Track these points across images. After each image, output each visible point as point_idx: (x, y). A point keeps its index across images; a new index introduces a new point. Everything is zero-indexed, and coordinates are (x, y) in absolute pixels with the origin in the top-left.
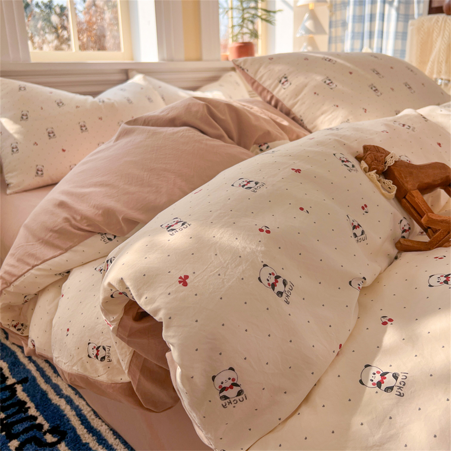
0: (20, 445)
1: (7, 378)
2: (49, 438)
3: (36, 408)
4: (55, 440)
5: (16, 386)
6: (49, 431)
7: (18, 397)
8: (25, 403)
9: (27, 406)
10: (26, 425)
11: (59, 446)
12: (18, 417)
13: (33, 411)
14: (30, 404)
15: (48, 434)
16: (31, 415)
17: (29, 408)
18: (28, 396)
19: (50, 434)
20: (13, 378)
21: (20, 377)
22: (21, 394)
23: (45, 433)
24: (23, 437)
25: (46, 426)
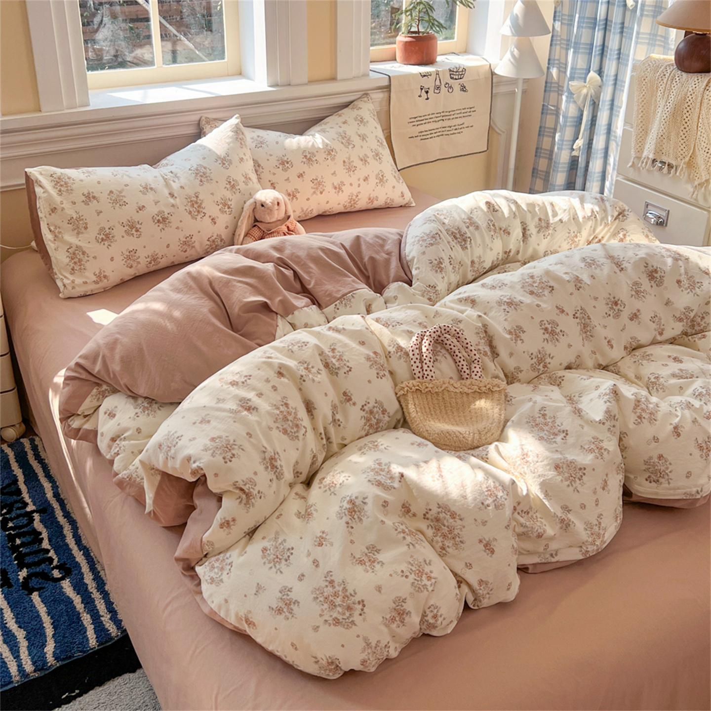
0: (27, 576)
3: (49, 541)
5: (35, 514)
7: (34, 526)
8: (40, 533)
9: (41, 537)
12: (32, 548)
13: (46, 545)
14: (45, 535)
16: (44, 549)
17: (43, 539)
18: (45, 528)
24: (32, 569)
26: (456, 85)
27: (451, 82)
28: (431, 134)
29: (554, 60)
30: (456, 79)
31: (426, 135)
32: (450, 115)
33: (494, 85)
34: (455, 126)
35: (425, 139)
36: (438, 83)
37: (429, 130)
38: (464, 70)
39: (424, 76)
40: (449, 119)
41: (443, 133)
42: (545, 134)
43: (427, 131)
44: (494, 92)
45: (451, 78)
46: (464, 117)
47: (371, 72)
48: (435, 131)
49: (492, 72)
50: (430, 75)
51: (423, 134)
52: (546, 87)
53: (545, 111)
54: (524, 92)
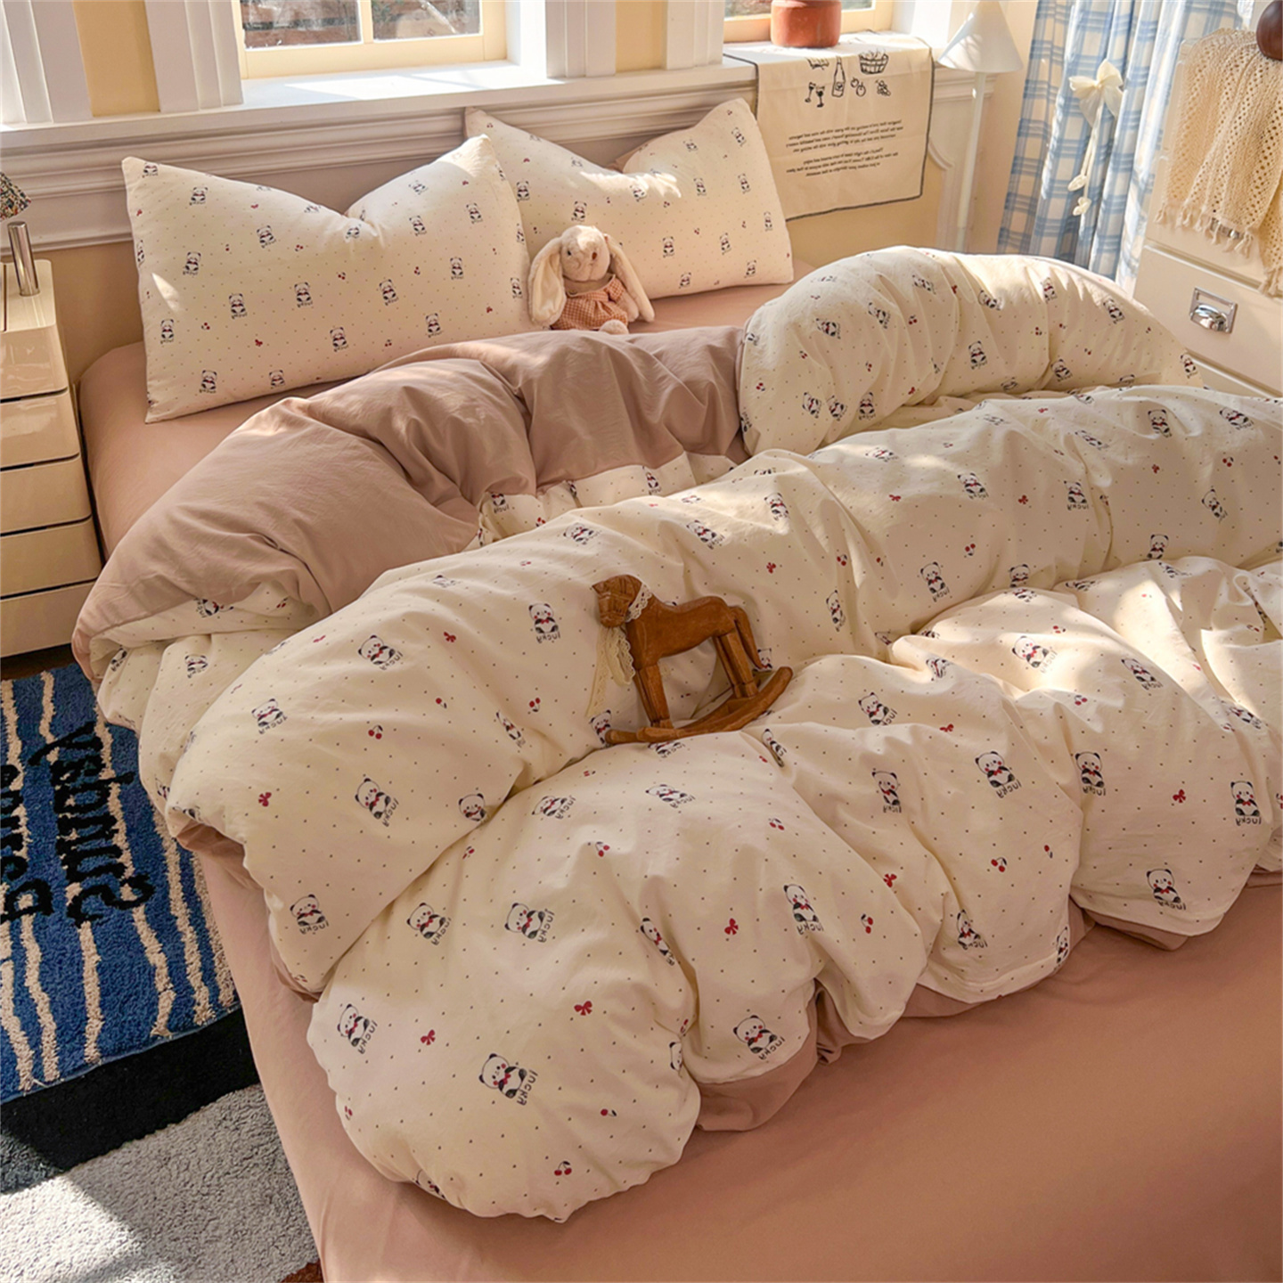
0: (81, 893)
1: (104, 766)
2: (127, 893)
3: (126, 835)
4: (133, 898)
5: (112, 785)
6: (130, 881)
7: (107, 807)
8: (114, 821)
9: (113, 828)
10: (101, 861)
11: (134, 910)
12: (95, 844)
13: (120, 840)
14: (121, 826)
15: (127, 885)
16: (115, 845)
17: (117, 831)
18: (123, 809)
19: (130, 885)
20: (113, 768)
21: (123, 769)
22: (114, 805)
23: (122, 884)
24: (91, 881)
25: (130, 872)
26: (870, 82)
27: (862, 77)
28: (826, 165)
29: (1042, 42)
30: (871, 73)
31: (815, 167)
32: (860, 134)
33: (935, 84)
34: (866, 153)
35: (814, 174)
36: (839, 79)
37: (823, 159)
38: (886, 57)
39: (817, 66)
40: (857, 141)
41: (845, 164)
42: (1024, 169)
43: (818, 160)
44: (935, 97)
45: (863, 70)
46: (882, 137)
47: (724, 58)
48: (832, 161)
49: (933, 63)
50: (827, 65)
51: (811, 165)
52: (1026, 88)
53: (1023, 131)
54: (989, 99)
